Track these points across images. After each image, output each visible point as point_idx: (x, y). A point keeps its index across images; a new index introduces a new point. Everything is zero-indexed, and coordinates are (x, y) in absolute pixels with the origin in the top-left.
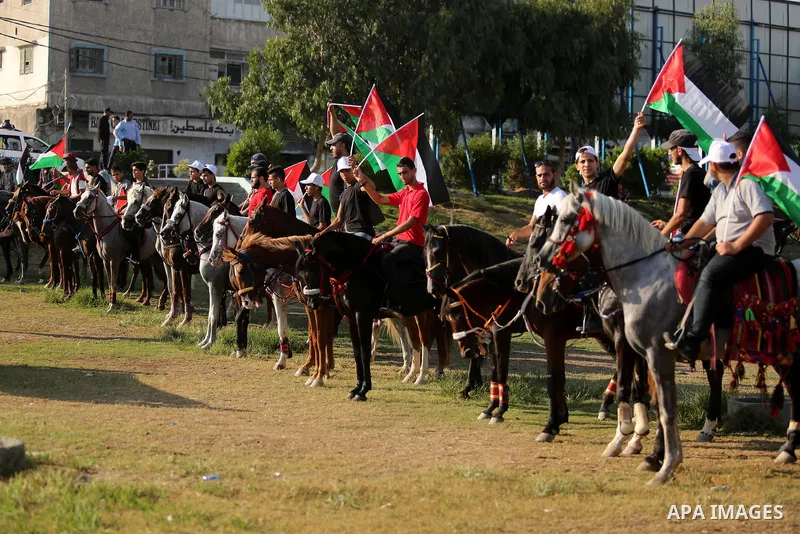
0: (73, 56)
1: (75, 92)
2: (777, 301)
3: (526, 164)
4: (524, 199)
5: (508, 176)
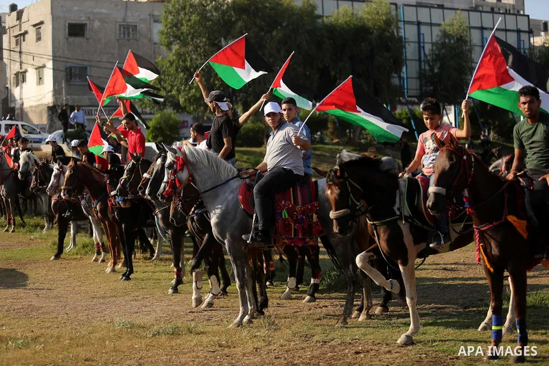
0: (68, 72)
2: (303, 204)
3: (338, 125)
4: (337, 147)
5: (328, 132)
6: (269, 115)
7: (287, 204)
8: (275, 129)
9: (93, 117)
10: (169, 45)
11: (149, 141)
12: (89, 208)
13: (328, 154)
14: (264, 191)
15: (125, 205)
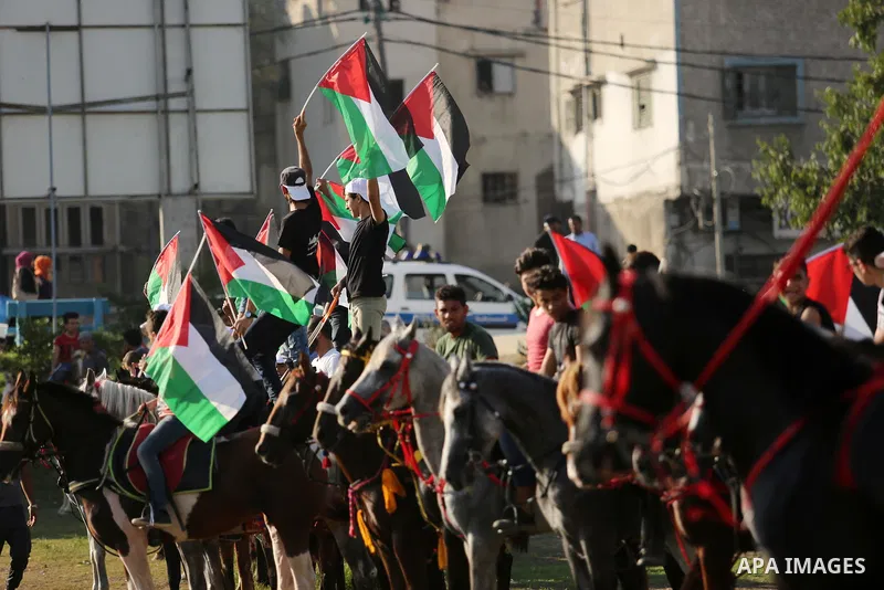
0: (729, 83)
1: (736, 158)
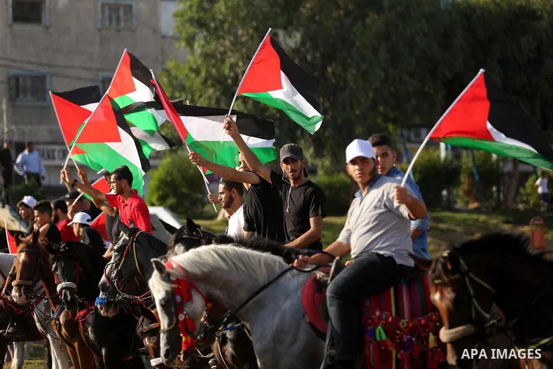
2: (412, 317)
3: (477, 177)
4: (475, 216)
5: (460, 191)
6: (354, 162)
7: (384, 316)
8: (365, 185)
9: (57, 162)
10: (190, 41)
11: (153, 205)
12: (45, 321)
13: (459, 229)
14: (344, 293)
15: (107, 311)
